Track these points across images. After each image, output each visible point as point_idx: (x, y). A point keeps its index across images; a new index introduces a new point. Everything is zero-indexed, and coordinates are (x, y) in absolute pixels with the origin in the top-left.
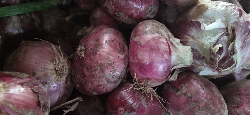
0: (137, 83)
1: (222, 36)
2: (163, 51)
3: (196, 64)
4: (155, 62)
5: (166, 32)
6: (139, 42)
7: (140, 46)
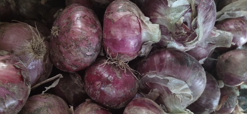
0: (110, 58)
1: (186, 12)
2: (134, 28)
3: (164, 39)
4: (126, 38)
5: (137, 10)
6: (112, 20)
7: (113, 23)
